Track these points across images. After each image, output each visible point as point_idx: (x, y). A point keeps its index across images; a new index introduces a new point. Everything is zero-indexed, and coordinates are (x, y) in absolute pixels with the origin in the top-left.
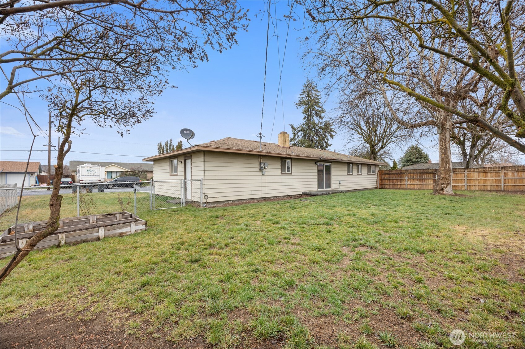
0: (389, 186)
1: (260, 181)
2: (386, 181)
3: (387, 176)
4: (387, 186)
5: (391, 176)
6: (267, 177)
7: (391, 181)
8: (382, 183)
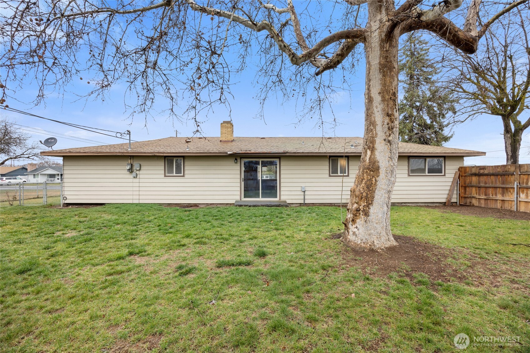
0: (479, 202)
1: (131, 185)
2: (474, 189)
3: (474, 179)
4: (474, 202)
5: (483, 179)
6: (141, 180)
7: (483, 190)
8: (465, 193)
